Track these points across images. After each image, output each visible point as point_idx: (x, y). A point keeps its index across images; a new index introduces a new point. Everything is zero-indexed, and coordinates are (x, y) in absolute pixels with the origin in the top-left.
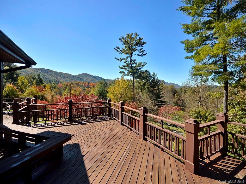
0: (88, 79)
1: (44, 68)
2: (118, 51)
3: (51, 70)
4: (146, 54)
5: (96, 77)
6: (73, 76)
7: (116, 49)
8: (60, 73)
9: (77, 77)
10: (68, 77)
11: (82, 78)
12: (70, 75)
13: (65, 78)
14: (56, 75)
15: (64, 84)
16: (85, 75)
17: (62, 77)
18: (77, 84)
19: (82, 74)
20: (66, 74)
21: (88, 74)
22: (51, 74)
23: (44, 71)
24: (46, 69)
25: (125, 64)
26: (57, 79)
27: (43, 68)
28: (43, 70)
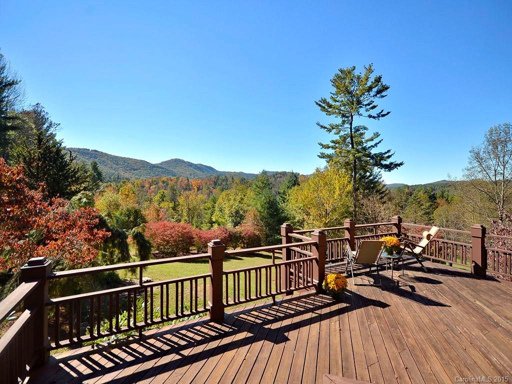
0: (184, 172)
1: (88, 148)
2: (324, 108)
3: (102, 153)
4: (389, 113)
5: (200, 167)
6: (152, 164)
7: (320, 105)
8: (123, 158)
9: (160, 168)
10: (140, 169)
11: (170, 169)
12: (144, 164)
13: (134, 170)
14: (114, 163)
15: (137, 184)
16: (177, 162)
17: (128, 168)
18: (164, 182)
19: (170, 161)
20: (136, 161)
21: (183, 161)
22: (104, 161)
23: (88, 154)
24: (92, 151)
25: (337, 138)
26: (116, 173)
27: (85, 149)
28: (85, 153)
